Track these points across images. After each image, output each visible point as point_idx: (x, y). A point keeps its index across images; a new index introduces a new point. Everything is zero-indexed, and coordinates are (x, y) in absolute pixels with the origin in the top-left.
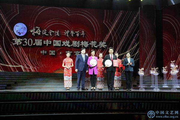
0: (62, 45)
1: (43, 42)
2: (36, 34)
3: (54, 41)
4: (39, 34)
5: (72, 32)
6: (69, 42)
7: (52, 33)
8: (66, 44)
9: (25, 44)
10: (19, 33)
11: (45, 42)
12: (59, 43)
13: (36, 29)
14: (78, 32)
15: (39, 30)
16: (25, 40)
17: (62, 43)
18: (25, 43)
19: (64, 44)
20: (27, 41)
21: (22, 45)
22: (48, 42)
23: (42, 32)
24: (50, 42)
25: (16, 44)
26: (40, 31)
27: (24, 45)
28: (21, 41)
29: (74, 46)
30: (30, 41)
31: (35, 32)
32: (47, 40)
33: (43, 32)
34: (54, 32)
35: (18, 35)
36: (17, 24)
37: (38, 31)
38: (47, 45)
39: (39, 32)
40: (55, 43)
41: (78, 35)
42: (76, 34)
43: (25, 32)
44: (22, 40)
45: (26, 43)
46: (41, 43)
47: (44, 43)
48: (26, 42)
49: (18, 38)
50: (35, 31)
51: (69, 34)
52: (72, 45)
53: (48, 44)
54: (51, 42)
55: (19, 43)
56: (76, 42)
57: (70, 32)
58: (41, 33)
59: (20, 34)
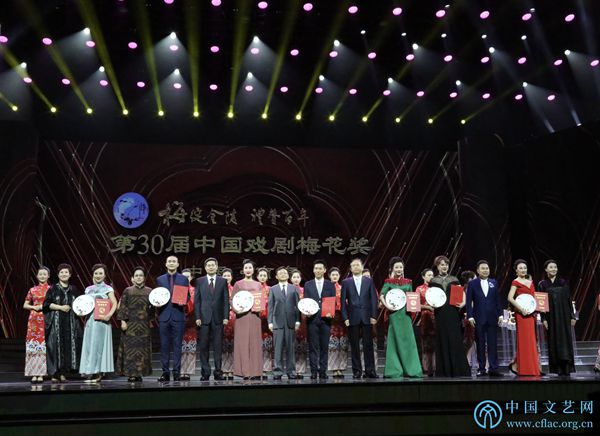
0: (247, 250)
1: (191, 243)
2: (173, 222)
3: (223, 238)
4: (182, 221)
5: (273, 214)
6: (264, 242)
7: (217, 217)
8: (256, 247)
9: (143, 249)
10: (127, 219)
11: (199, 243)
12: (238, 243)
13: (174, 209)
14: (288, 213)
15: (183, 210)
16: (144, 239)
17: (245, 245)
18: (144, 247)
19: (251, 246)
20: (149, 242)
21: (134, 252)
22: (208, 243)
23: (189, 214)
24: (211, 243)
25: (120, 251)
26: (184, 213)
27: (140, 253)
28: (133, 242)
29: (279, 252)
30: (157, 239)
31: (170, 217)
32: (204, 237)
33: (194, 216)
34: (222, 214)
35: (125, 225)
36: (124, 197)
37: (180, 212)
38: (204, 250)
39: (180, 217)
40: (225, 246)
41: (289, 220)
42: (284, 217)
43: (145, 215)
44: (134, 238)
45: (147, 246)
46: (188, 245)
47: (196, 246)
48: (146, 244)
49: (125, 235)
50: (172, 214)
51: (265, 218)
52: (272, 250)
53: (207, 248)
54: (213, 241)
55: (128, 247)
56: (285, 239)
57: (267, 213)
58: (187, 218)
59: (130, 223)
